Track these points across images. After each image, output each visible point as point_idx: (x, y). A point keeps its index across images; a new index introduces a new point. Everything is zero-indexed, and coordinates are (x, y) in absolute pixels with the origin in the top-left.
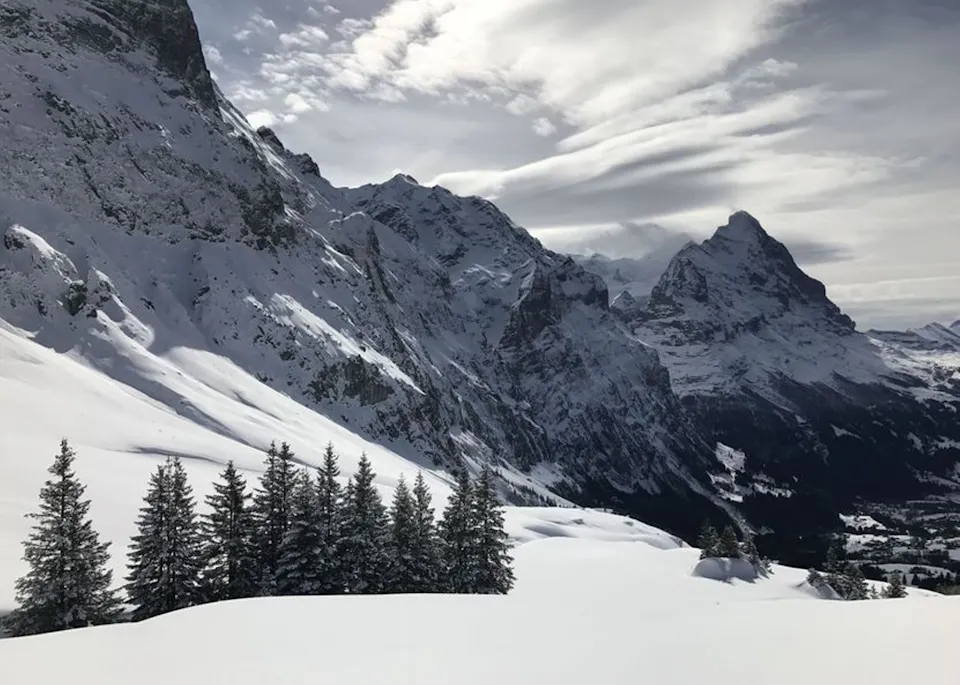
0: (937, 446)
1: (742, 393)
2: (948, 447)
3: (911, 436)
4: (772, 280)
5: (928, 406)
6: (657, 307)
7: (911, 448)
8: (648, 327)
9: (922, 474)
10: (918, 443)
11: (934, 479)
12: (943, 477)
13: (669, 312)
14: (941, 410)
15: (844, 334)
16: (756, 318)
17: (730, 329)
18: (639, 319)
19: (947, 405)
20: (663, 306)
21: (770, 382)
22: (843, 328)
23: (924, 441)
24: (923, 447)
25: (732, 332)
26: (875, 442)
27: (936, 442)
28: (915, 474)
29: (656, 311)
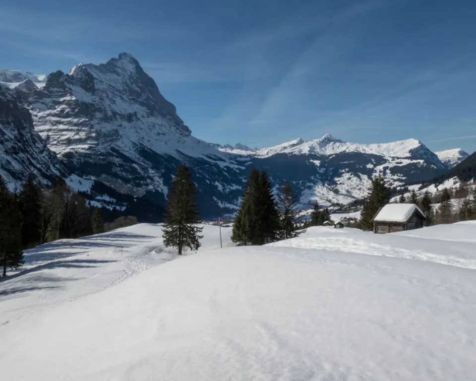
0: (229, 188)
1: (111, 151)
2: (235, 189)
3: (217, 183)
4: (144, 96)
5: (225, 169)
6: (51, 89)
7: (217, 190)
8: (42, 103)
9: (222, 203)
10: (220, 188)
11: (228, 205)
12: (233, 204)
13: (60, 94)
14: (232, 172)
15: (185, 136)
16: (130, 114)
17: (110, 113)
18: (36, 97)
19: (235, 169)
20: (56, 89)
21: (133, 147)
22: (185, 132)
23: (223, 186)
24: (223, 189)
25: (111, 116)
26: (197, 185)
27: (229, 187)
28: (218, 203)
29: (51, 92)
